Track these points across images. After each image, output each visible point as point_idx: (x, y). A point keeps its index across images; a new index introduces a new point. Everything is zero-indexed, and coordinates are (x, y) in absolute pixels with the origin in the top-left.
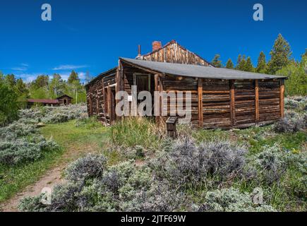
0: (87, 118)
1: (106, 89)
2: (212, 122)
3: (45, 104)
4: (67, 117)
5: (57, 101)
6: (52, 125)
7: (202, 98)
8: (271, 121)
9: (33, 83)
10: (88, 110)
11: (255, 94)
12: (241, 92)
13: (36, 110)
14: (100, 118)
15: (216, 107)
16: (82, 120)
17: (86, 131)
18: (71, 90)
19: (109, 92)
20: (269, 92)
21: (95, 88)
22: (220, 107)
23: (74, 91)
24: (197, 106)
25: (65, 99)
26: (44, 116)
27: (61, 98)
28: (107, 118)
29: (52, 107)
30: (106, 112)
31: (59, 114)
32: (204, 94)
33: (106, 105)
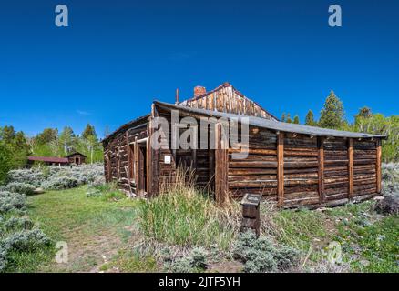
0: (104, 183)
1: (132, 146)
2: (295, 197)
3: (51, 163)
4: (76, 181)
5: (66, 160)
6: (54, 192)
7: (283, 163)
8: (366, 196)
9: (37, 138)
10: (106, 173)
11: (348, 158)
12: (331, 155)
13: (38, 171)
14: (122, 185)
15: (300, 176)
16: (96, 187)
17: (100, 204)
18: (85, 146)
19: (136, 149)
20: (365, 155)
21: (116, 144)
22: (305, 175)
23: (89, 148)
24: (276, 174)
25: (77, 158)
26: (46, 179)
27: (72, 156)
28: (132, 185)
29: (60, 167)
30: (131, 176)
31: (66, 176)
32: (285, 156)
33: (131, 167)
